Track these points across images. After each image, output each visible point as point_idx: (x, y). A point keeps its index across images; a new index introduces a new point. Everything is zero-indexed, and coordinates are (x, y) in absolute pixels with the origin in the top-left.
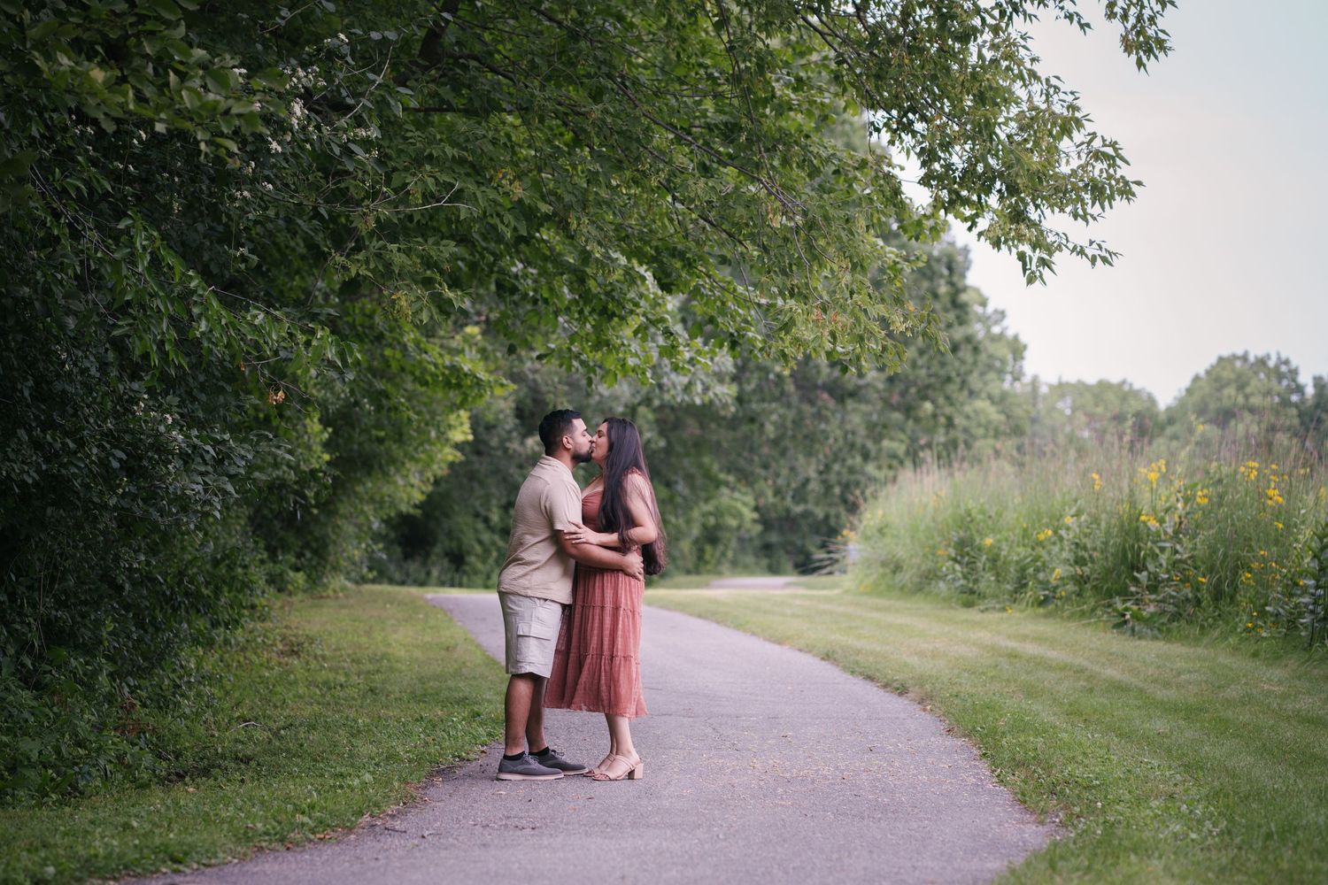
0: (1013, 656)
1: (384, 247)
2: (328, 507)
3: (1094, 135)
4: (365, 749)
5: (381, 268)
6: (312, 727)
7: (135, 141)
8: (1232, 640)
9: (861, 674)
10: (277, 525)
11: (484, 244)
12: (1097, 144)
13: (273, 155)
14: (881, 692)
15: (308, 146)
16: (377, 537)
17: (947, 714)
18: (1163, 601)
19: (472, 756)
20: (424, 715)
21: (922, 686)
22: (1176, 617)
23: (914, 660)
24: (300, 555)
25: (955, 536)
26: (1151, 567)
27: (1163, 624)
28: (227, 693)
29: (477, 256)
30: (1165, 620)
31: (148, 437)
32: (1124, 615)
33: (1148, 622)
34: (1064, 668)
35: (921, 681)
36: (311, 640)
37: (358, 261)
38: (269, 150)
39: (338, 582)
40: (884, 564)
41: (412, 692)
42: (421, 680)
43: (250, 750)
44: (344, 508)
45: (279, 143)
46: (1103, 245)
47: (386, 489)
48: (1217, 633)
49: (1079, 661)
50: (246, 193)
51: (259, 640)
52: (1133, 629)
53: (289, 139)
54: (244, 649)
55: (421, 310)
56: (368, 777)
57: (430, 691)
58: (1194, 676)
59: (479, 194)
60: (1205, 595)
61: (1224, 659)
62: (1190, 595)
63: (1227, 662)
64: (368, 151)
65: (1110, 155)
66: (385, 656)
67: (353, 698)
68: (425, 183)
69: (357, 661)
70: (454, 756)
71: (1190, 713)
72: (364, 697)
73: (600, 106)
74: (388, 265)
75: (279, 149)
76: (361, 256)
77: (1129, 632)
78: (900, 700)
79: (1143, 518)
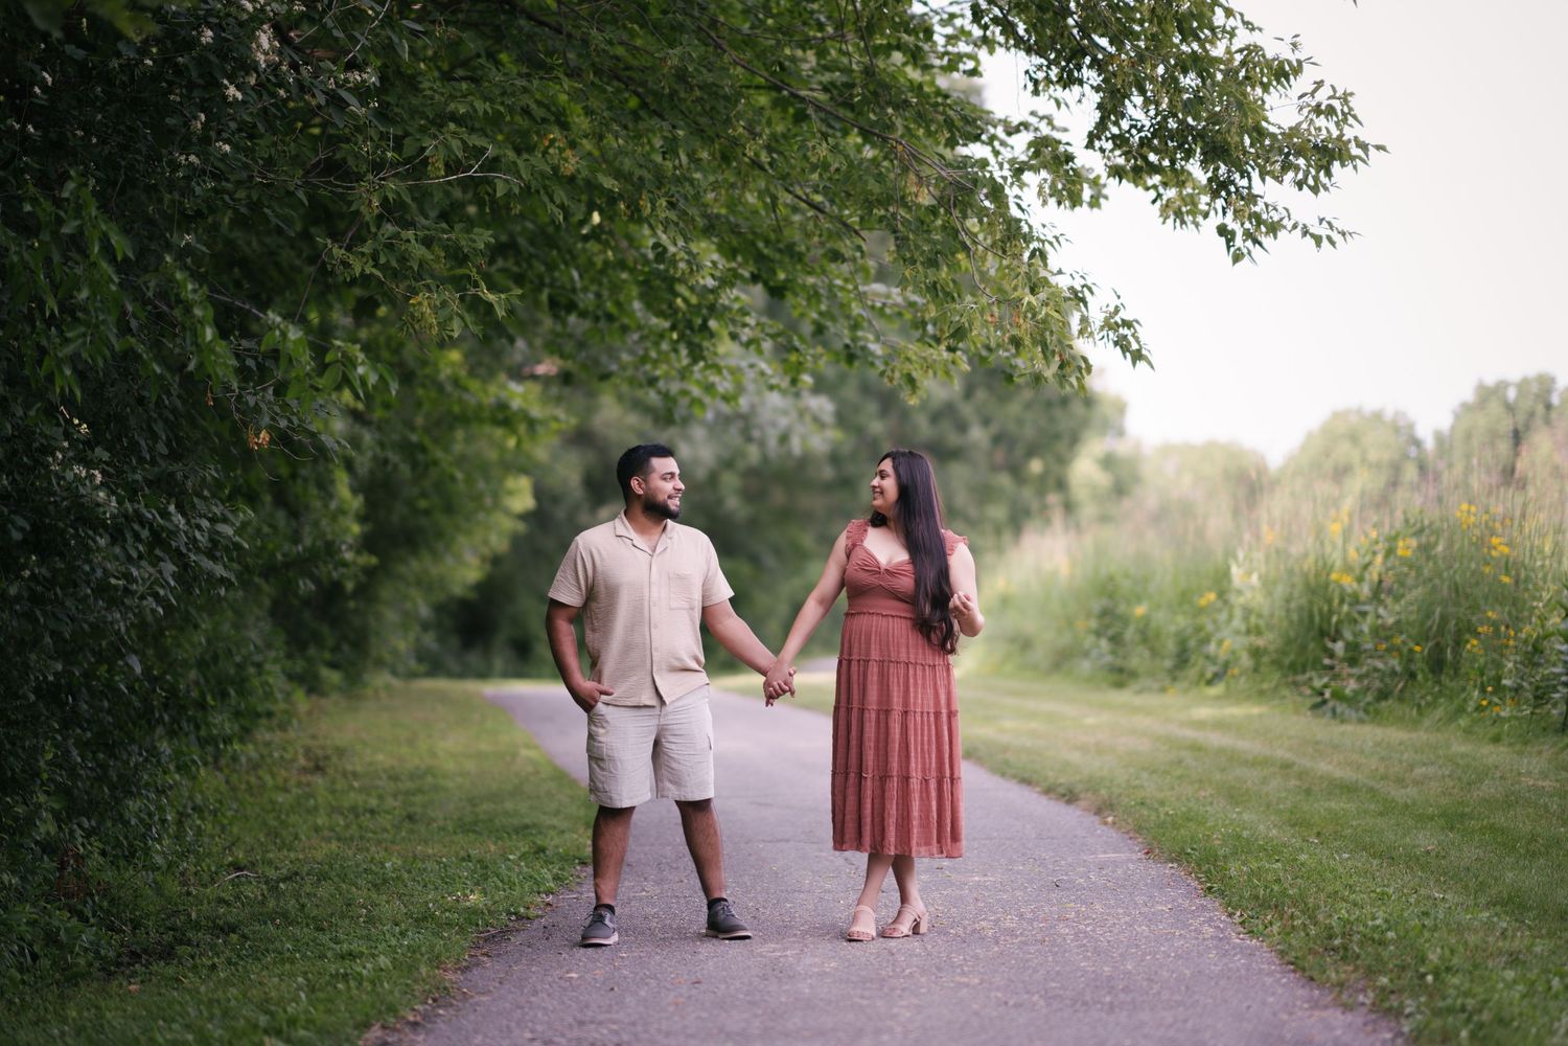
0: (1196, 748)
1: (396, 236)
2: (365, 591)
3: (1319, 84)
4: (390, 907)
5: (394, 264)
6: (323, 877)
7: (37, 90)
8: (1463, 722)
9: (1014, 777)
10: (307, 615)
11: (532, 250)
12: (1322, 96)
13: (230, 105)
14: (1044, 800)
15: (282, 92)
16: (425, 627)
17: (1139, 829)
18: (1366, 675)
19: (533, 912)
20: (473, 853)
21: (1096, 792)
22: (1383, 695)
23: (1075, 757)
24: (336, 649)
25: (1097, 606)
26: (1348, 635)
27: (1369, 704)
28: (223, 828)
29: (524, 265)
30: (1369, 698)
31: (64, 499)
32: (1322, 694)
33: (1351, 701)
34: (1265, 762)
35: (1093, 785)
36: (341, 752)
37: (363, 254)
38: (225, 97)
39: (381, 679)
40: (1013, 640)
41: (460, 819)
42: (473, 801)
43: (233, 914)
44: (386, 592)
45: (238, 88)
46: (1335, 224)
47: (435, 571)
48: (1439, 713)
49: (1281, 754)
50: (192, 158)
51: (276, 755)
52: (1334, 711)
53: (253, 81)
54: (255, 767)
55: (451, 319)
56: (384, 961)
57: (482, 817)
58: (1431, 770)
59: (520, 163)
60: (1419, 666)
61: (1460, 747)
62: (1398, 669)
63: (1463, 749)
64: (364, 103)
65: (1339, 109)
66: (429, 771)
67: (385, 830)
68: (448, 148)
69: (394, 778)
70: (509, 913)
71: (1453, 819)
72: (398, 828)
73: (677, 51)
74: (403, 259)
75: (239, 96)
76: (367, 249)
77: (1329, 714)
78: (1070, 809)
79: (1334, 576)
